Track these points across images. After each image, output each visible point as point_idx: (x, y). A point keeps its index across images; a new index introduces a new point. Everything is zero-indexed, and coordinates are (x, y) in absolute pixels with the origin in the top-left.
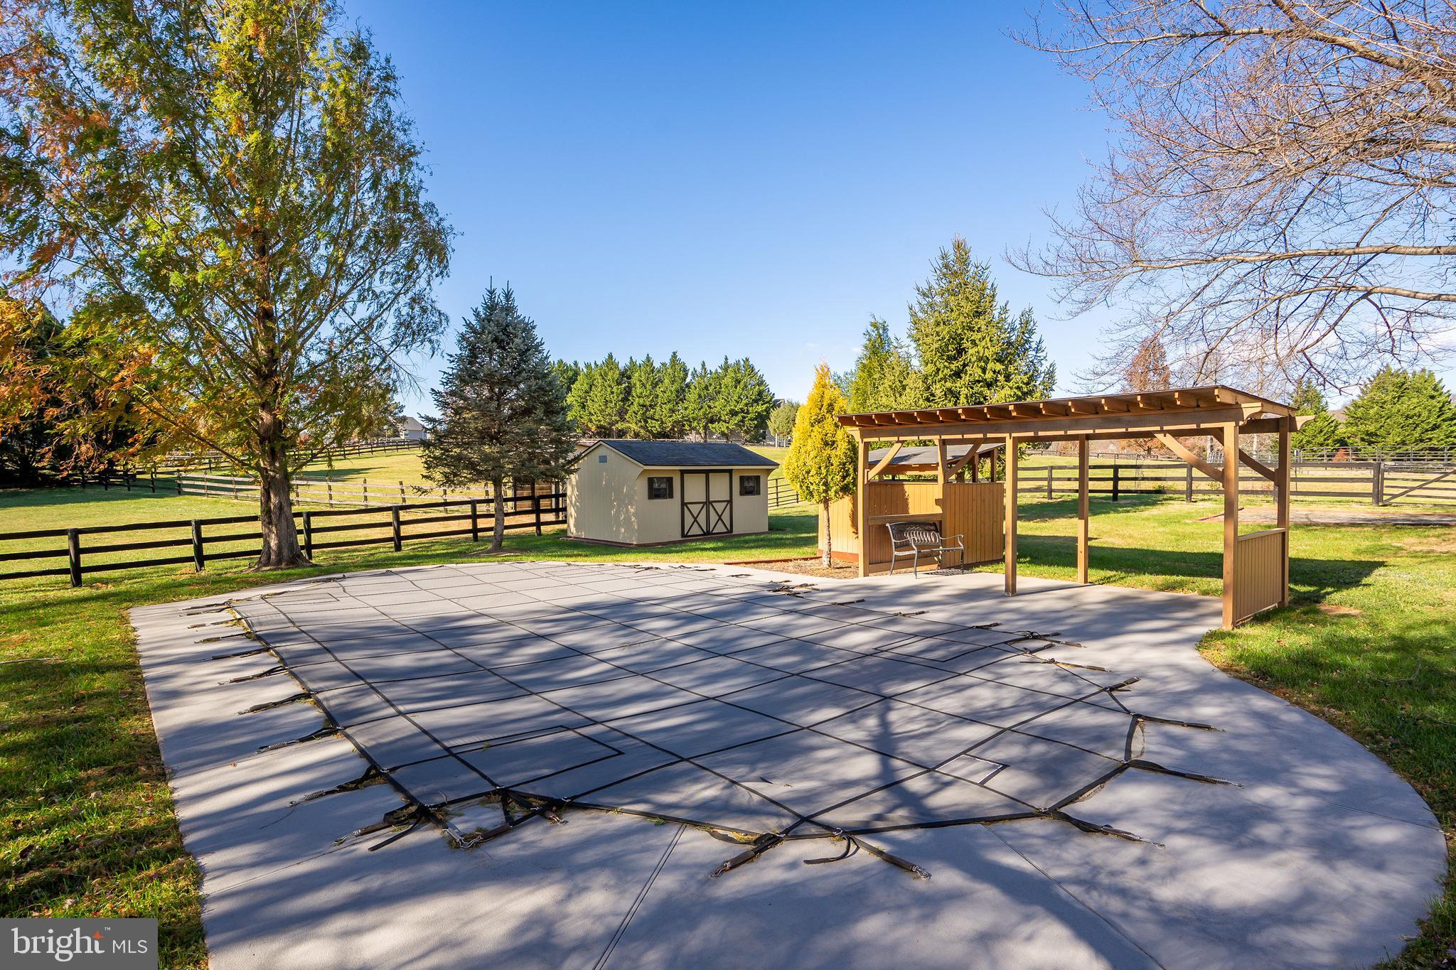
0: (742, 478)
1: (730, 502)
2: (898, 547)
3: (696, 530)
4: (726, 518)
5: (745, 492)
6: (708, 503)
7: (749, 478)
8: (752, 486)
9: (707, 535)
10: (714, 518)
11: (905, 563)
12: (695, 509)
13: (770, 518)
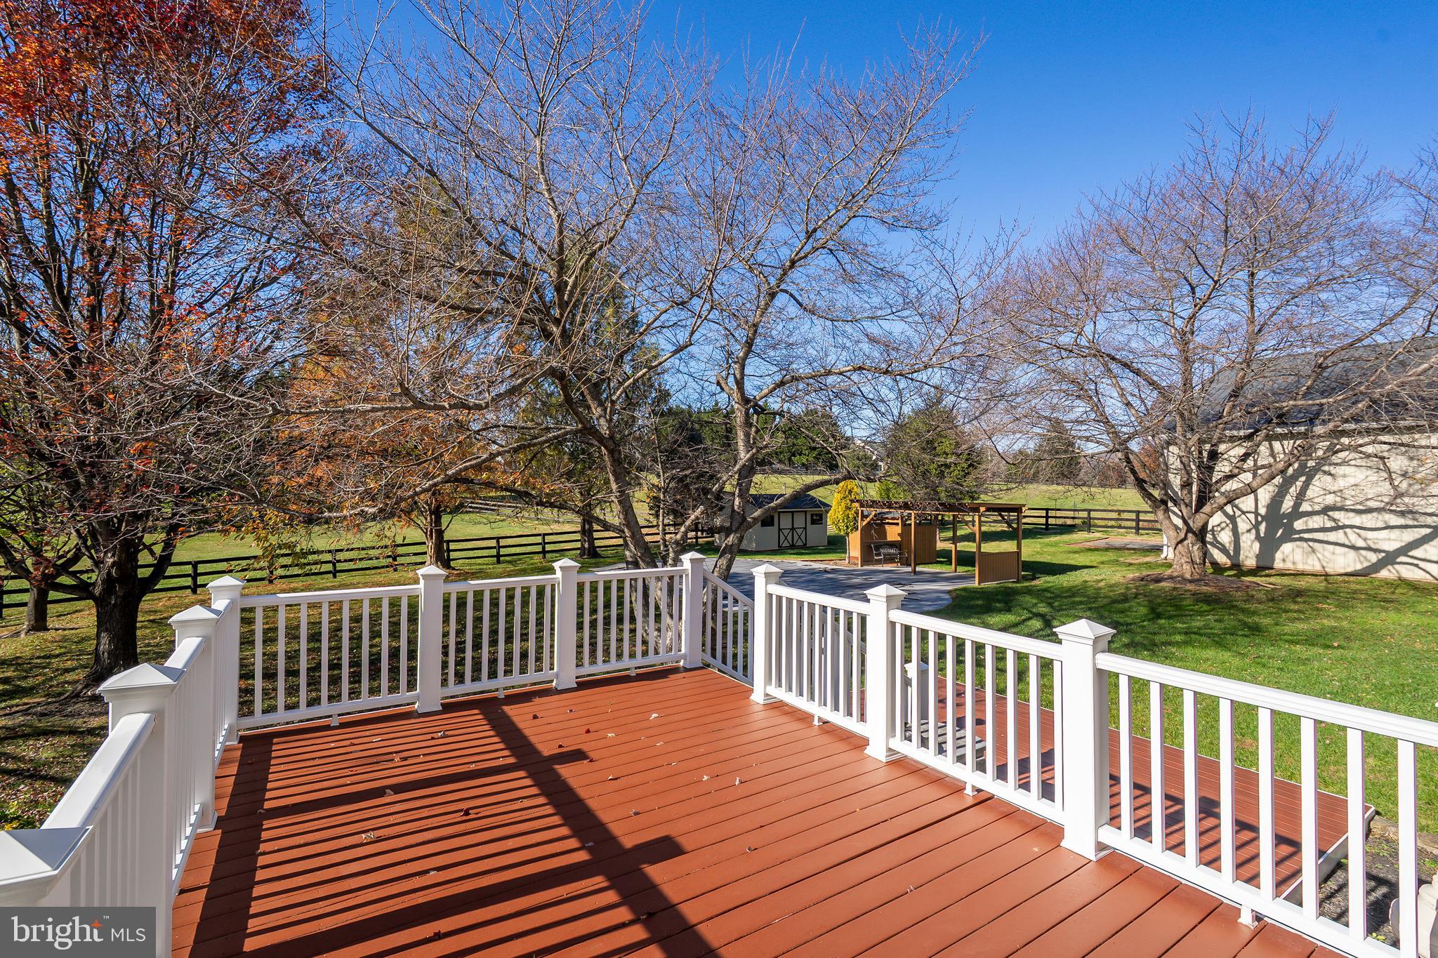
0: (812, 515)
1: (805, 528)
2: (877, 555)
3: (786, 544)
4: (803, 537)
5: (813, 522)
6: (793, 529)
7: (816, 515)
8: (819, 519)
9: (793, 546)
10: (796, 537)
11: (879, 562)
12: (786, 532)
13: (829, 537)
